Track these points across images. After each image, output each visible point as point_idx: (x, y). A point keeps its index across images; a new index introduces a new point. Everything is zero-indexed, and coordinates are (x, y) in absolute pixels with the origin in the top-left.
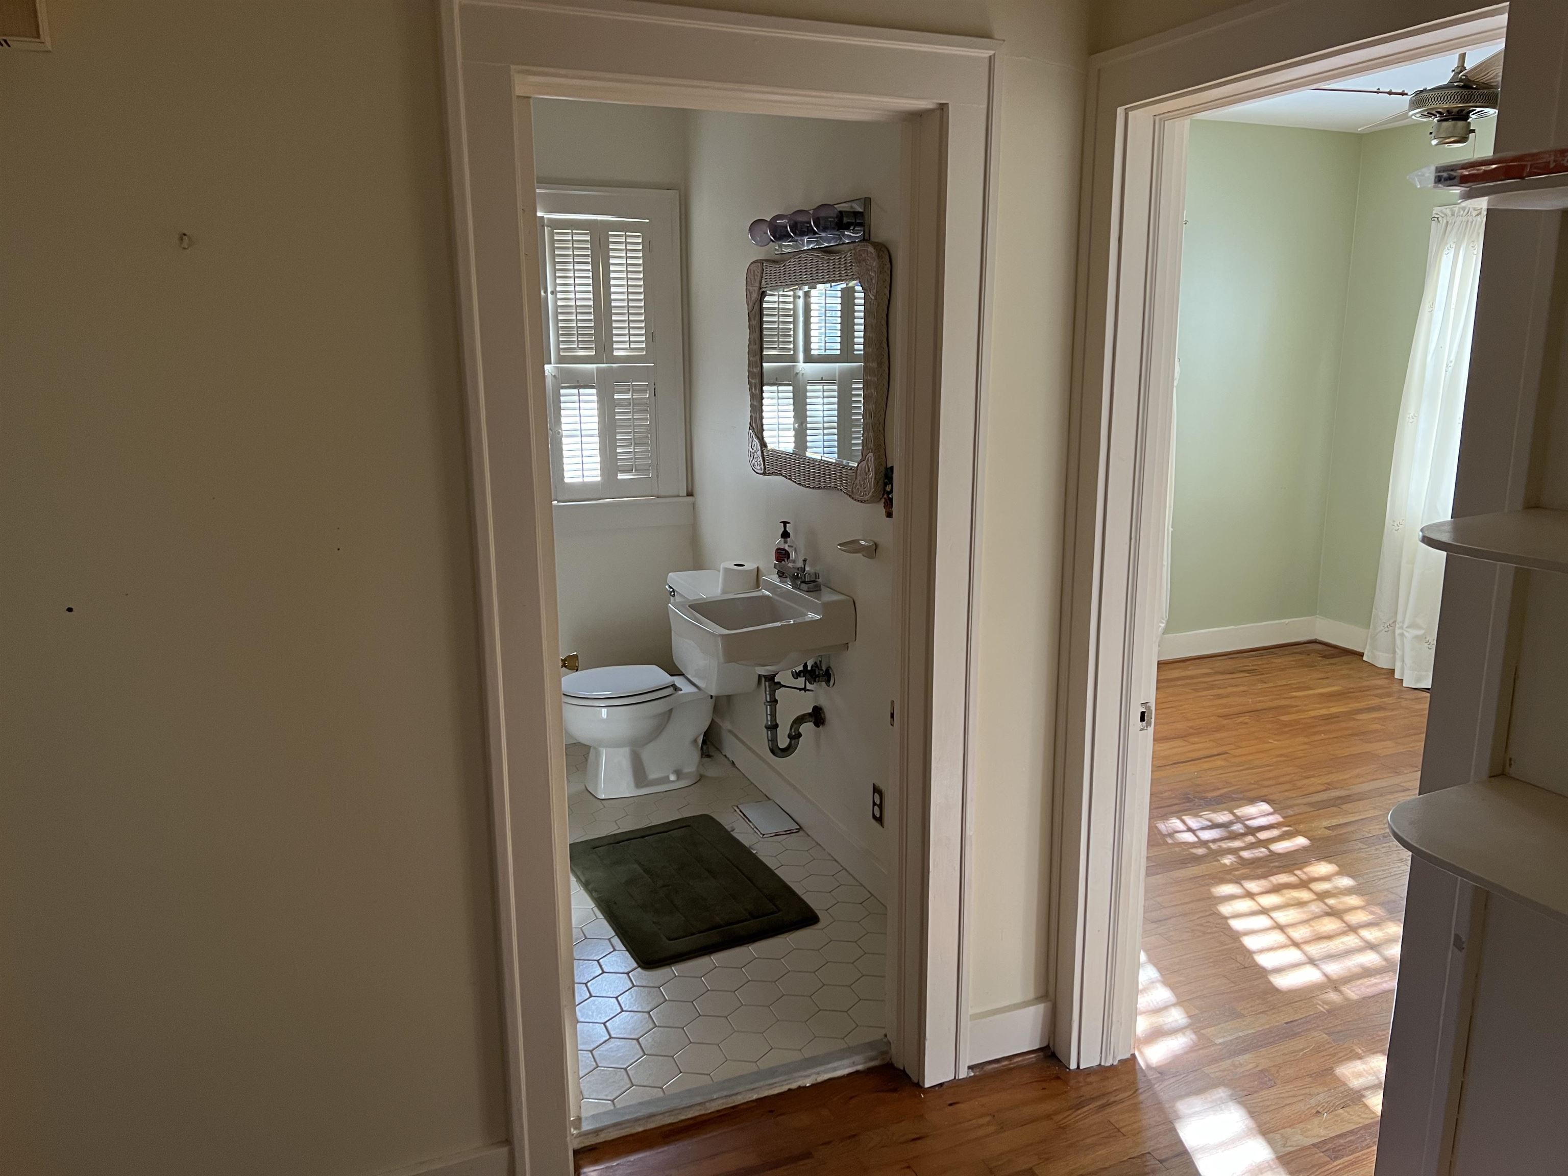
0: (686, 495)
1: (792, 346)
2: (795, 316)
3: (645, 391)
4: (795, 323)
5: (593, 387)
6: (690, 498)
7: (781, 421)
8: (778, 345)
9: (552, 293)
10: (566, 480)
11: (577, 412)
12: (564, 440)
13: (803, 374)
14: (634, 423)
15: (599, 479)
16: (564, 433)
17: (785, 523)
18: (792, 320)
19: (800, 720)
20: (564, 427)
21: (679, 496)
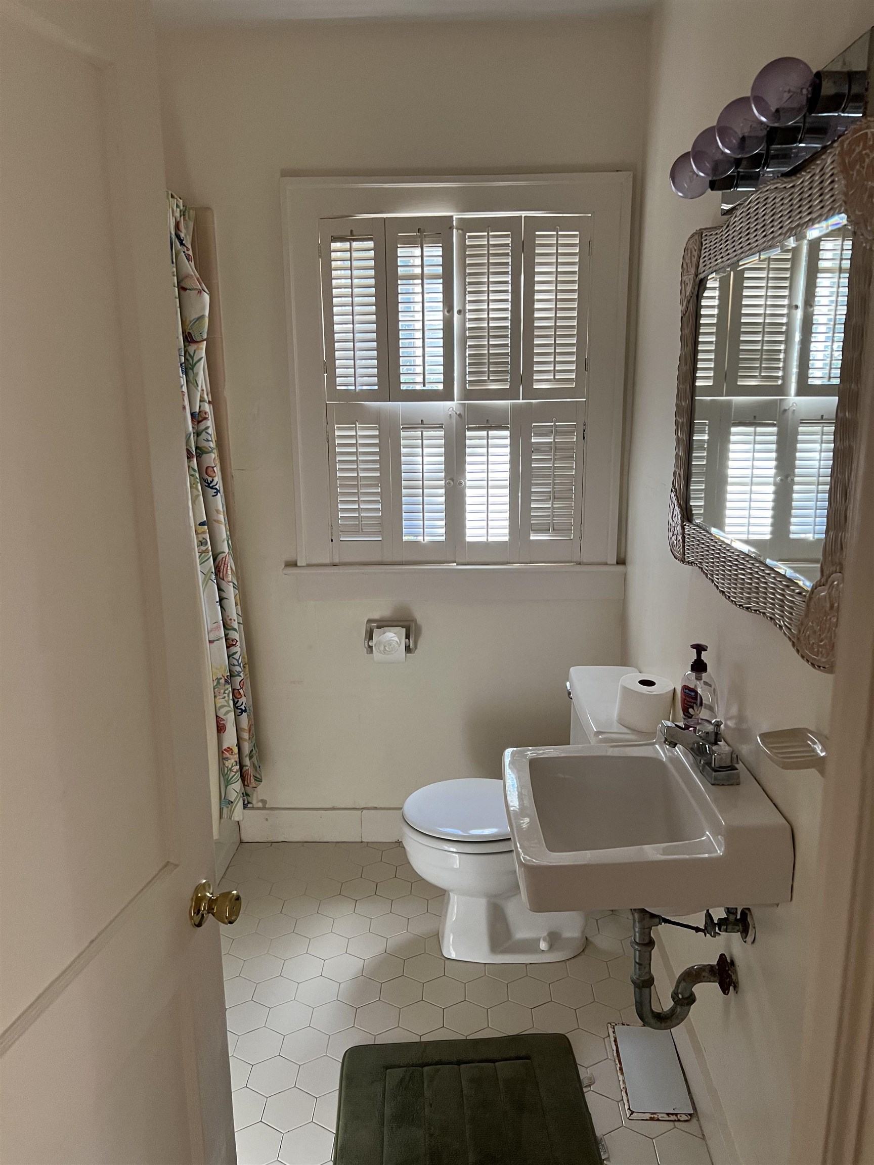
0: (616, 563)
1: (780, 374)
2: (788, 334)
3: (570, 433)
4: (788, 342)
5: (506, 428)
6: (620, 568)
7: (756, 472)
8: (760, 373)
9: (459, 312)
10: (468, 539)
11: (484, 459)
12: (469, 492)
13: (794, 410)
14: (554, 472)
15: (506, 539)
16: (468, 483)
17: (700, 649)
18: (783, 339)
19: (693, 976)
20: (468, 476)
21: (606, 564)
